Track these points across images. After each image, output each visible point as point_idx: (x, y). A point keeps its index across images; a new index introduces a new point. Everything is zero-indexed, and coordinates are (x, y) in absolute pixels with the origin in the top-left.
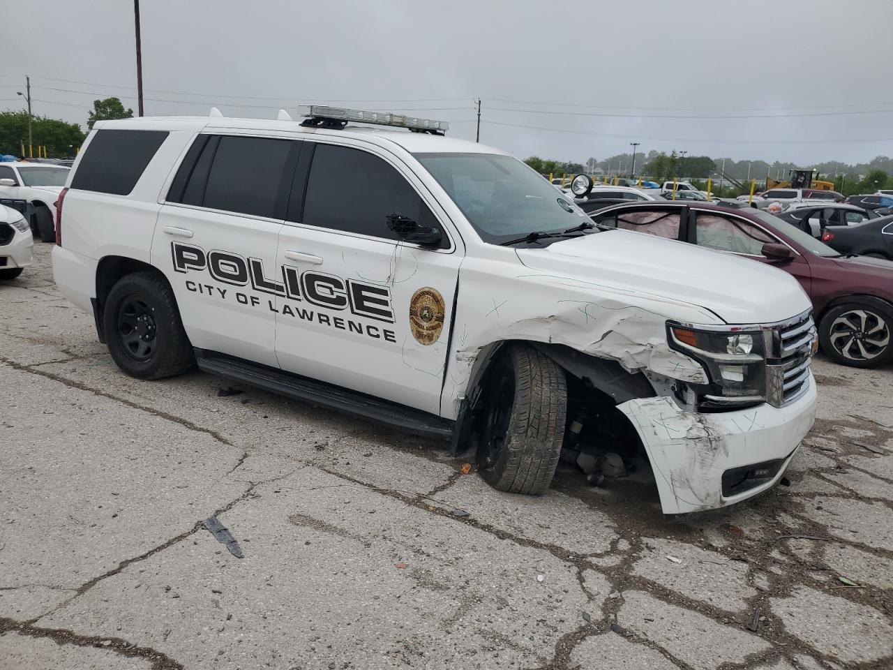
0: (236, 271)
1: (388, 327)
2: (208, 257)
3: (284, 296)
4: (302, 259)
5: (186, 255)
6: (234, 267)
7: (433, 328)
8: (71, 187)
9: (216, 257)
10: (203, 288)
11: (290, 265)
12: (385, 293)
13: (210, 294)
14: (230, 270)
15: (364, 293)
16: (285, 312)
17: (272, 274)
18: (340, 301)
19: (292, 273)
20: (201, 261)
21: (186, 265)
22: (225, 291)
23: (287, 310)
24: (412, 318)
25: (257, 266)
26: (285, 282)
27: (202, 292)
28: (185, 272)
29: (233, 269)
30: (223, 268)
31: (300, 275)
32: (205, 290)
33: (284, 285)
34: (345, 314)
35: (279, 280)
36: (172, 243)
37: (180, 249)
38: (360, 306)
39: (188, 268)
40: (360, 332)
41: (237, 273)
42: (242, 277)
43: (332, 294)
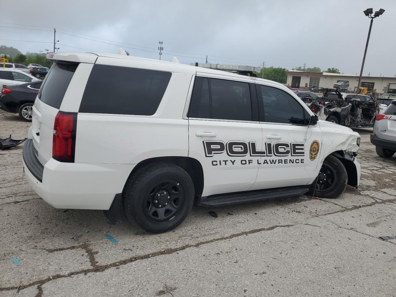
0: (242, 149)
1: (302, 158)
2: (226, 145)
3: (265, 156)
4: (274, 138)
5: (213, 147)
6: (241, 148)
7: (315, 154)
8: (79, 112)
9: (231, 145)
10: (222, 162)
11: (268, 142)
12: (303, 145)
13: (226, 164)
14: (239, 150)
15: (297, 147)
16: (264, 163)
17: (260, 147)
18: (288, 152)
19: (269, 145)
20: (222, 148)
21: (213, 152)
22: (235, 161)
23: (266, 162)
24: (310, 152)
25: (253, 145)
26: (266, 150)
27: (220, 164)
28: (212, 156)
29: (240, 149)
30: (235, 150)
31: (273, 145)
32: (223, 163)
33: (265, 151)
34: (289, 157)
35: (264, 149)
36: (203, 142)
37: (209, 144)
38: (295, 153)
39: (214, 153)
40: (293, 163)
41: (243, 150)
42: (245, 152)
43: (285, 150)
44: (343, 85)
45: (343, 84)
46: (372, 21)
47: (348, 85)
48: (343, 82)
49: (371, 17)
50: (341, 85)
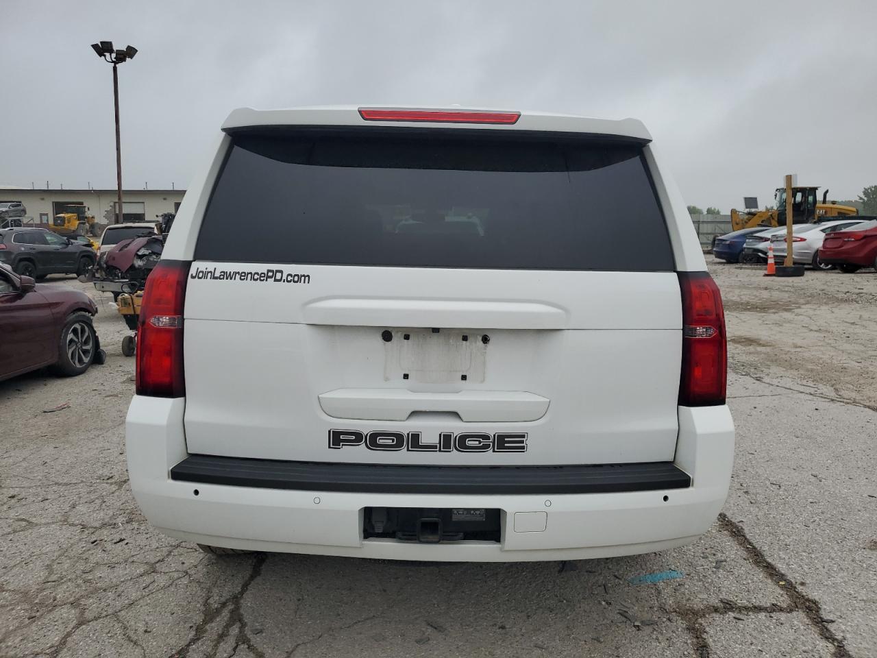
44: (14, 211)
45: (12, 208)
46: (115, 69)
47: (24, 211)
48: (10, 204)
49: (113, 62)
50: (6, 211)
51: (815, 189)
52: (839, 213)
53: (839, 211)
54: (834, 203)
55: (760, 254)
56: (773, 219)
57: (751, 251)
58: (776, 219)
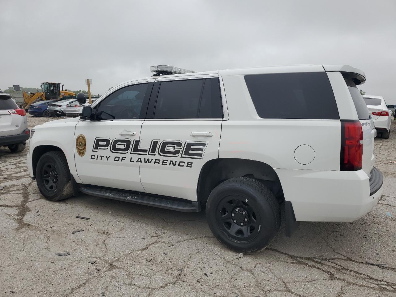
51: (59, 84)
52: (69, 95)
53: (69, 94)
54: (66, 90)
55: (58, 112)
56: (43, 96)
57: (53, 111)
58: (44, 96)
